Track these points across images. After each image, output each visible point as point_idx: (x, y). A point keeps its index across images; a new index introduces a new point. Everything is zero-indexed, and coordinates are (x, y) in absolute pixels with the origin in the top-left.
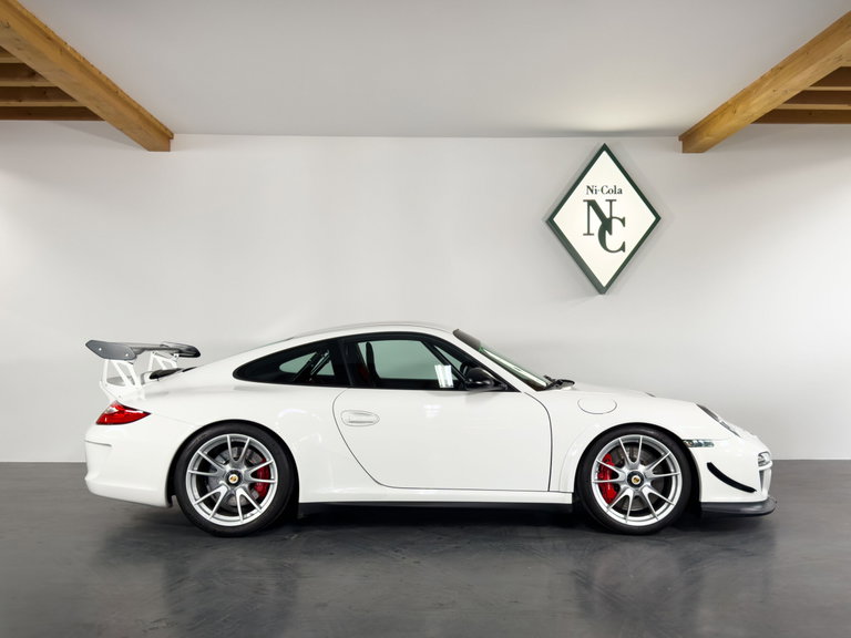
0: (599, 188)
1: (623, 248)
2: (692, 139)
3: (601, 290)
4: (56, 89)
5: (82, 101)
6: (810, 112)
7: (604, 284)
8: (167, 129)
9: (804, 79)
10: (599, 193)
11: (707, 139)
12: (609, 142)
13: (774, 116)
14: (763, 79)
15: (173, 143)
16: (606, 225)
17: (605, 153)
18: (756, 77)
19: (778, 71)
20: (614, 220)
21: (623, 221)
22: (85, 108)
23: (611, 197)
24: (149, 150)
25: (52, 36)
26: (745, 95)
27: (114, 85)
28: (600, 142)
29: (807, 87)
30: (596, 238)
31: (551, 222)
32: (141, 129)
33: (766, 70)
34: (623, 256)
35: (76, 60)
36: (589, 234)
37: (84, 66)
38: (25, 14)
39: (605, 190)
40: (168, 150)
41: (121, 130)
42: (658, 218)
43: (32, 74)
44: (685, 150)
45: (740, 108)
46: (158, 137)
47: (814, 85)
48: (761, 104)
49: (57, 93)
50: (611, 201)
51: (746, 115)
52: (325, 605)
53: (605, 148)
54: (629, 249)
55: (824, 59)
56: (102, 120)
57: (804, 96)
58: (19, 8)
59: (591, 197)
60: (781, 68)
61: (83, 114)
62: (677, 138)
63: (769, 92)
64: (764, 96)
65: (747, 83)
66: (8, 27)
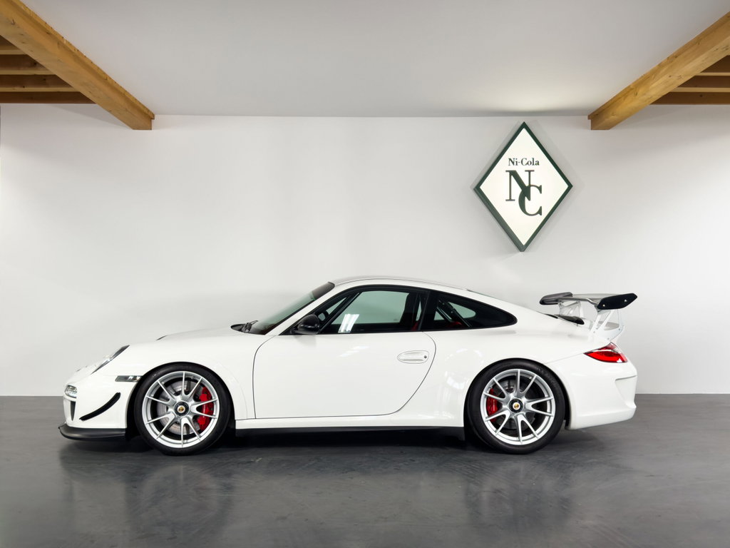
0: (519, 160)
1: (540, 212)
2: (599, 118)
3: (521, 248)
4: (55, 77)
5: (76, 87)
6: (701, 95)
7: (524, 243)
8: (149, 111)
9: (696, 65)
10: (519, 164)
11: (612, 118)
12: (528, 121)
13: (670, 98)
14: (661, 66)
15: (154, 122)
16: (526, 192)
17: (524, 130)
18: (655, 65)
19: (674, 59)
20: (532, 188)
21: (540, 188)
22: (79, 93)
23: (530, 167)
24: (134, 129)
25: (51, 31)
26: (644, 81)
27: (104, 73)
28: (521, 120)
29: (698, 73)
30: (517, 203)
31: (477, 189)
32: (126, 110)
33: (663, 58)
34: (540, 219)
35: (71, 51)
36: (510, 200)
37: (77, 57)
38: (28, 12)
39: (525, 162)
40: (151, 129)
41: (110, 111)
42: (570, 186)
43: (34, 64)
44: (594, 127)
45: (641, 91)
46: (140, 117)
47: (705, 71)
48: (659, 88)
49: (55, 80)
50: (530, 172)
51: (645, 97)
52: (284, 518)
53: (524, 126)
54: (545, 213)
55: (714, 48)
56: (94, 103)
57: (696, 81)
58: (22, 7)
59: (512, 168)
60: (676, 57)
61: (77, 98)
62: (587, 117)
63: (665, 78)
64: (661, 80)
65: (647, 70)
66: (14, 24)
